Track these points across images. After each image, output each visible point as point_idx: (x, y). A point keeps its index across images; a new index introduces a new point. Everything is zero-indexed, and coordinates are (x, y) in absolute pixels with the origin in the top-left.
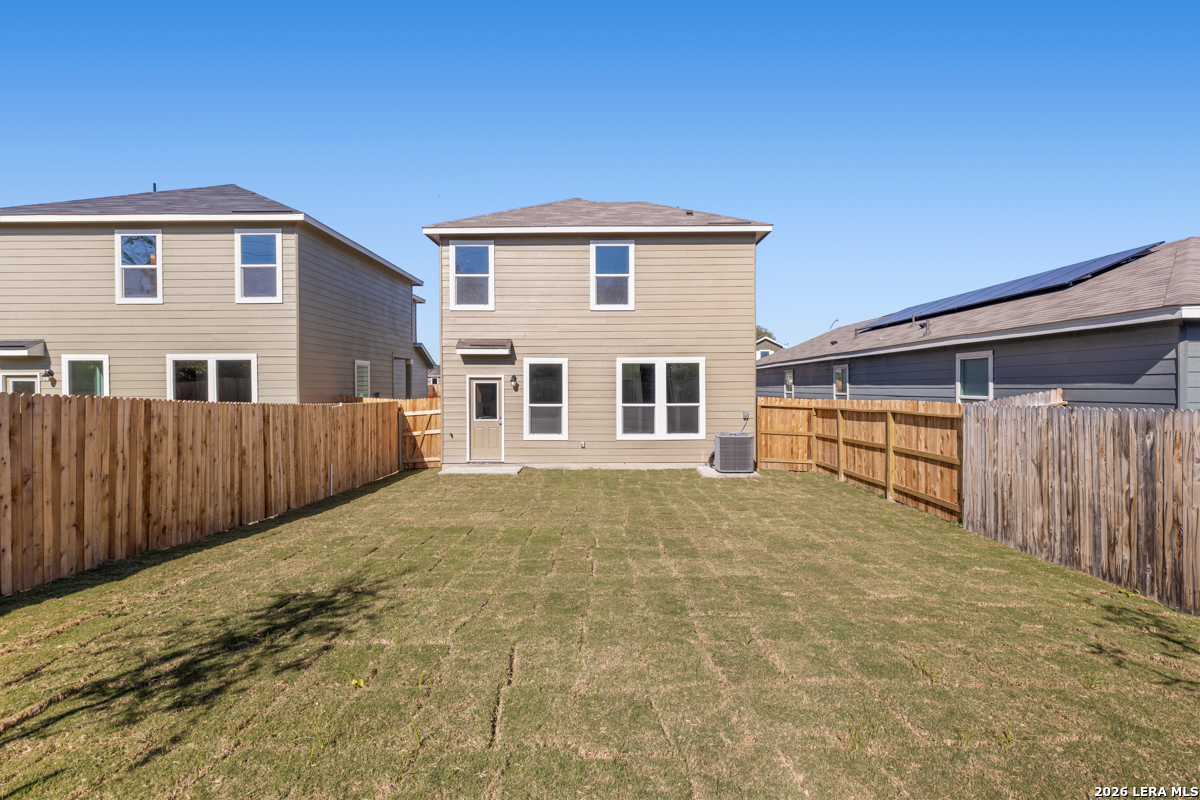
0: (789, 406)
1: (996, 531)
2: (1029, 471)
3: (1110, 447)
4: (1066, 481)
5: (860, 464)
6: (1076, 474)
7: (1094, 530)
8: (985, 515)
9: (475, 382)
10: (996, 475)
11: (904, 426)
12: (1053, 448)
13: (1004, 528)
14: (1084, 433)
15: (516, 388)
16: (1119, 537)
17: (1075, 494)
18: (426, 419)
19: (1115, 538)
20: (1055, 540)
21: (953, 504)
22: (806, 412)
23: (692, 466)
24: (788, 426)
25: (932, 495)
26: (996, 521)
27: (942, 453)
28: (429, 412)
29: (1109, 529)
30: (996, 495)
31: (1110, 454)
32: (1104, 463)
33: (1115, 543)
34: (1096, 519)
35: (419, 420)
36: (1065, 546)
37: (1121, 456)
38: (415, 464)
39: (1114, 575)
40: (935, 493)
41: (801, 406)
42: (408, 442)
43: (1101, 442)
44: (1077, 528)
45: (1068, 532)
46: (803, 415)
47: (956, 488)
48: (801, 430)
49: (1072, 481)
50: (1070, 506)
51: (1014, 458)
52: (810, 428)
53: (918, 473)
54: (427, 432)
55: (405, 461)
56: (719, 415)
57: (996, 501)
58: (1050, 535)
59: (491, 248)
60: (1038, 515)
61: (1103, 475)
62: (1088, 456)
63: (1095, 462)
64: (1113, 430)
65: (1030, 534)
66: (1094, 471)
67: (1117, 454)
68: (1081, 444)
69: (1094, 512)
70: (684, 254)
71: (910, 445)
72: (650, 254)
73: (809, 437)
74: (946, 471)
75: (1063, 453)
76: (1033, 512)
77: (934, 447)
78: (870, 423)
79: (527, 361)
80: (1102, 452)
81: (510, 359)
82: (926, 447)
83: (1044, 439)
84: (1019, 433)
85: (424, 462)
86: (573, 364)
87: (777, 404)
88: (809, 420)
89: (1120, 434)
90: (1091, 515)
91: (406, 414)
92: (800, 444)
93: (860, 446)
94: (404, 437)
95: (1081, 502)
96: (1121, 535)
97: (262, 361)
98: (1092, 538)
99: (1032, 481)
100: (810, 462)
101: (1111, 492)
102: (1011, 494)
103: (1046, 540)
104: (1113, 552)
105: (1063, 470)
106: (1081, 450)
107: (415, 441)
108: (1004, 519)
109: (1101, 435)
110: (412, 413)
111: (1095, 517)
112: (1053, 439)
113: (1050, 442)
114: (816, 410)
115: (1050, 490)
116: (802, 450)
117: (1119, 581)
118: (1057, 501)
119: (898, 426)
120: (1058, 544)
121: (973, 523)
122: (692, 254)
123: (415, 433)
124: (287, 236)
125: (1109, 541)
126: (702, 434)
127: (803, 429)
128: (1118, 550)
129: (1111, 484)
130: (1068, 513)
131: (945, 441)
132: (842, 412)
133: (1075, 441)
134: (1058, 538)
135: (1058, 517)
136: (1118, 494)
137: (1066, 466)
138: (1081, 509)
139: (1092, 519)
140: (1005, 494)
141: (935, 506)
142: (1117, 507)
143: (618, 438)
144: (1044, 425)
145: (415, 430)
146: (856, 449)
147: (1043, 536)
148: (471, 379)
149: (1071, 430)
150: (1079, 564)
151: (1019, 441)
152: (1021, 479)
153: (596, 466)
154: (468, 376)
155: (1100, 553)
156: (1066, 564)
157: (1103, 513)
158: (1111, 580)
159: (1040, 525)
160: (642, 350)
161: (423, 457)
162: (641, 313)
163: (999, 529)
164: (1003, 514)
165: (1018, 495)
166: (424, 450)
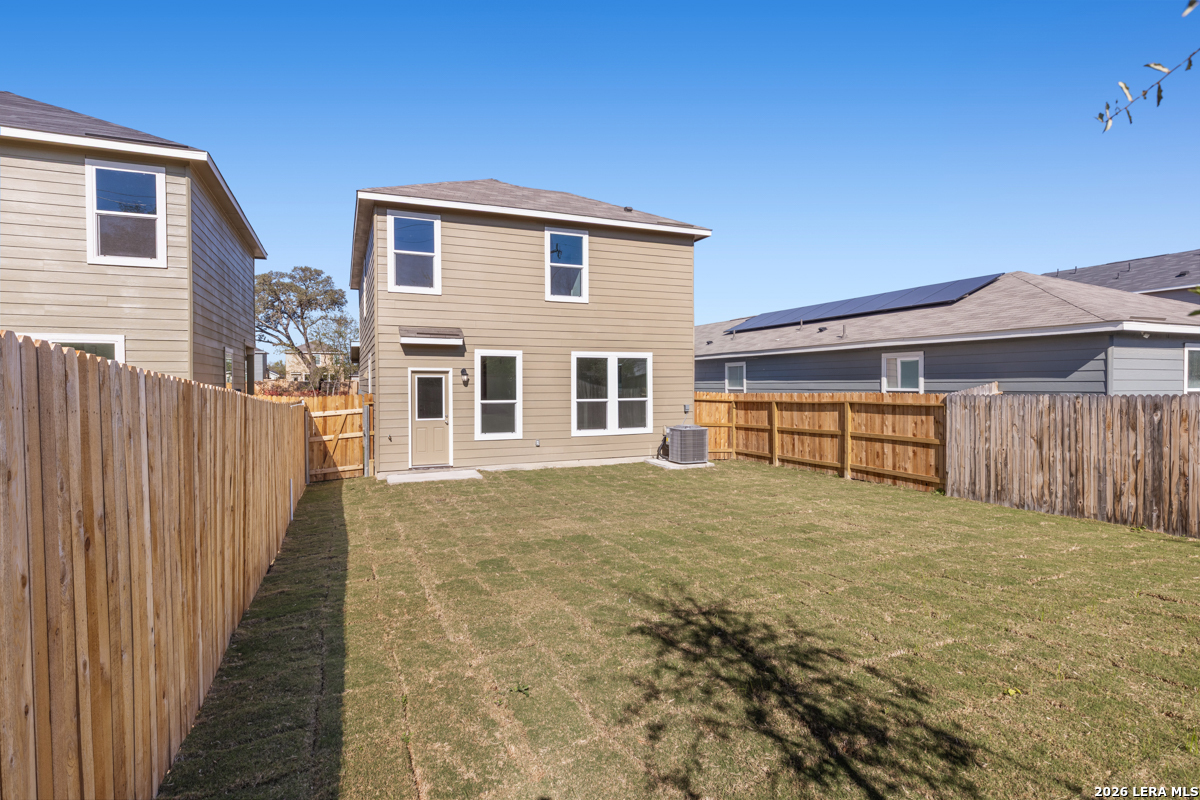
0: (713, 399)
1: (988, 495)
2: (1028, 444)
3: (1117, 423)
4: (1070, 451)
5: (804, 449)
6: (1080, 445)
7: (1099, 486)
8: (974, 483)
9: (417, 376)
10: (988, 450)
11: (864, 415)
12: (1055, 427)
13: (997, 491)
14: (1090, 414)
15: (466, 383)
16: (1125, 489)
17: (1079, 461)
18: (340, 421)
19: (1121, 491)
20: (1056, 496)
21: (932, 476)
22: (727, 405)
23: (641, 459)
24: (713, 418)
25: (902, 471)
26: (988, 486)
27: (914, 435)
28: (344, 412)
29: (1115, 484)
30: (988, 467)
31: (1117, 429)
32: (1110, 435)
33: (1121, 494)
34: (1101, 478)
35: (330, 422)
36: (1067, 501)
37: (1128, 430)
38: (325, 474)
39: (1119, 518)
40: (906, 469)
41: (723, 399)
42: (315, 448)
43: (1108, 420)
44: (1080, 486)
45: (1071, 490)
46: (724, 407)
47: (933, 463)
48: (723, 421)
49: (1076, 451)
50: (1073, 469)
51: (1010, 436)
52: (730, 420)
53: (884, 453)
54: (341, 436)
55: (313, 472)
56: (664, 409)
57: (988, 471)
58: (1051, 494)
59: (438, 224)
60: (1038, 479)
61: (1109, 445)
62: (1094, 431)
63: (1102, 435)
64: (1121, 411)
65: (1028, 493)
66: (1100, 442)
67: (1125, 428)
68: (1087, 423)
69: (1099, 472)
70: (633, 250)
71: (873, 429)
72: (602, 247)
73: (729, 427)
74: (919, 450)
75: (1067, 430)
76: (1032, 477)
77: (904, 430)
78: (816, 413)
79: (479, 353)
80: (1108, 426)
81: (458, 351)
82: (894, 431)
83: (1045, 419)
84: (1016, 416)
85: (338, 472)
86: (530, 357)
87: (704, 398)
88: (729, 412)
89: (1127, 413)
90: (1097, 475)
91: (313, 414)
92: (722, 435)
93: (801, 433)
94: (311, 443)
95: (1085, 466)
96: (1128, 487)
97: (130, 345)
98: (1096, 492)
99: (1031, 453)
100: (730, 450)
101: (1117, 457)
102: (1006, 465)
103: (1047, 498)
104: (1119, 500)
105: (1066, 443)
106: (1086, 427)
107: (325, 447)
108: (997, 485)
109: (1108, 415)
110: (321, 414)
111: (1100, 477)
112: (1055, 420)
113: (1052, 422)
114: (736, 403)
115: (1051, 459)
116: (723, 440)
117: (1125, 522)
118: (1059, 467)
119: (856, 416)
120: (1059, 500)
121: (959, 491)
122: (641, 251)
123: (325, 438)
124: (171, 178)
125: (1115, 493)
126: (649, 428)
127: (724, 421)
128: (1123, 499)
129: (1118, 451)
130: (1071, 475)
131: (919, 426)
132: (777, 403)
133: (1080, 420)
134: (1060, 494)
135: (1059, 479)
136: (1125, 458)
137: (1069, 439)
138: (1085, 471)
139: (1097, 479)
140: (999, 465)
141: (906, 480)
142: (1123, 467)
143: (573, 435)
144: (1046, 410)
145: (325, 434)
146: (796, 437)
147: (1043, 495)
148: (413, 372)
149: (1075, 412)
150: (1082, 513)
151: (1017, 422)
152: (1018, 452)
153: (550, 465)
154: (410, 369)
155: (1106, 502)
156: (1068, 514)
157: (1109, 473)
158: (1116, 521)
159: (1040, 487)
160: (595, 344)
161: (335, 466)
162: (596, 307)
163: (992, 494)
164: (997, 481)
165: (1014, 465)
166: (337, 457)
